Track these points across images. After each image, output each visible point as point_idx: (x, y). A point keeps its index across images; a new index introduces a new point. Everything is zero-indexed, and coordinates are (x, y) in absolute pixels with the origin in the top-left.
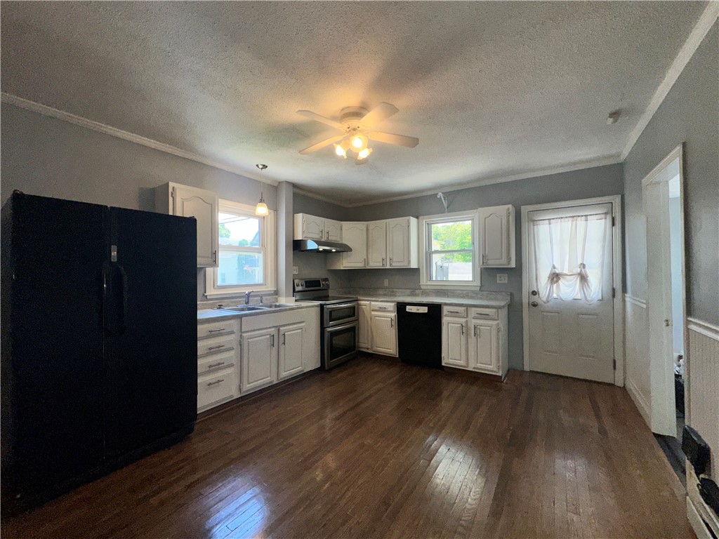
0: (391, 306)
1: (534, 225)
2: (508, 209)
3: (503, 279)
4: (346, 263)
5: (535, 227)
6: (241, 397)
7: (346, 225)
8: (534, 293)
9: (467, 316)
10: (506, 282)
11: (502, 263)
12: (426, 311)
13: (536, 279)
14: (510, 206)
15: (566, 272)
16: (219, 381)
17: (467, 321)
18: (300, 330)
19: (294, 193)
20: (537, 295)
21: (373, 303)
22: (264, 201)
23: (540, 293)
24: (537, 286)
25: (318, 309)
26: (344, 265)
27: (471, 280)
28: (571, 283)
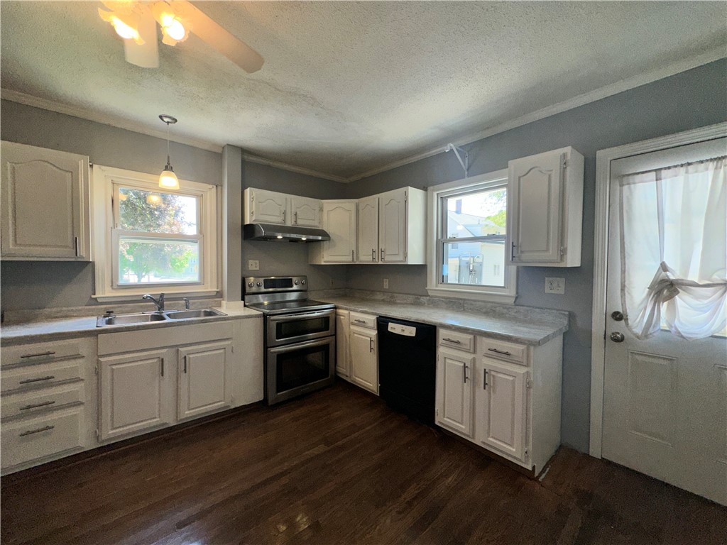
0: (371, 320)
1: (622, 185)
2: (564, 155)
3: (556, 287)
4: (328, 256)
5: (626, 188)
6: (99, 449)
7: (329, 204)
8: (618, 316)
9: (475, 352)
10: (562, 291)
11: (548, 257)
12: (414, 335)
13: (623, 290)
14: (568, 150)
15: (693, 277)
16: (48, 428)
17: (474, 359)
18: (222, 351)
19: (243, 162)
20: (623, 321)
21: (352, 313)
22: (171, 169)
23: (631, 316)
24: (623, 304)
25: (260, 321)
26: (326, 259)
27: (503, 285)
28: (706, 302)
